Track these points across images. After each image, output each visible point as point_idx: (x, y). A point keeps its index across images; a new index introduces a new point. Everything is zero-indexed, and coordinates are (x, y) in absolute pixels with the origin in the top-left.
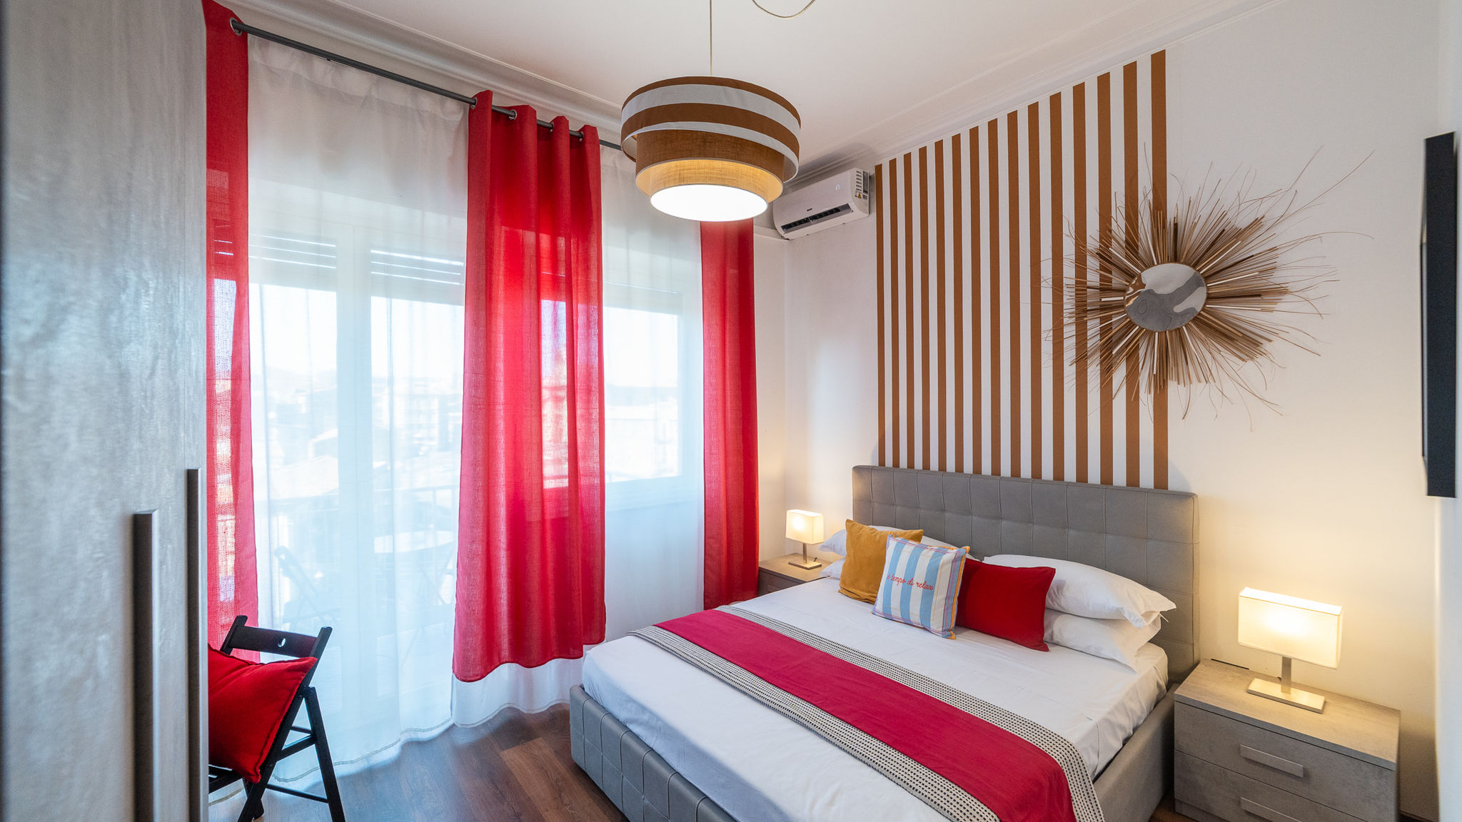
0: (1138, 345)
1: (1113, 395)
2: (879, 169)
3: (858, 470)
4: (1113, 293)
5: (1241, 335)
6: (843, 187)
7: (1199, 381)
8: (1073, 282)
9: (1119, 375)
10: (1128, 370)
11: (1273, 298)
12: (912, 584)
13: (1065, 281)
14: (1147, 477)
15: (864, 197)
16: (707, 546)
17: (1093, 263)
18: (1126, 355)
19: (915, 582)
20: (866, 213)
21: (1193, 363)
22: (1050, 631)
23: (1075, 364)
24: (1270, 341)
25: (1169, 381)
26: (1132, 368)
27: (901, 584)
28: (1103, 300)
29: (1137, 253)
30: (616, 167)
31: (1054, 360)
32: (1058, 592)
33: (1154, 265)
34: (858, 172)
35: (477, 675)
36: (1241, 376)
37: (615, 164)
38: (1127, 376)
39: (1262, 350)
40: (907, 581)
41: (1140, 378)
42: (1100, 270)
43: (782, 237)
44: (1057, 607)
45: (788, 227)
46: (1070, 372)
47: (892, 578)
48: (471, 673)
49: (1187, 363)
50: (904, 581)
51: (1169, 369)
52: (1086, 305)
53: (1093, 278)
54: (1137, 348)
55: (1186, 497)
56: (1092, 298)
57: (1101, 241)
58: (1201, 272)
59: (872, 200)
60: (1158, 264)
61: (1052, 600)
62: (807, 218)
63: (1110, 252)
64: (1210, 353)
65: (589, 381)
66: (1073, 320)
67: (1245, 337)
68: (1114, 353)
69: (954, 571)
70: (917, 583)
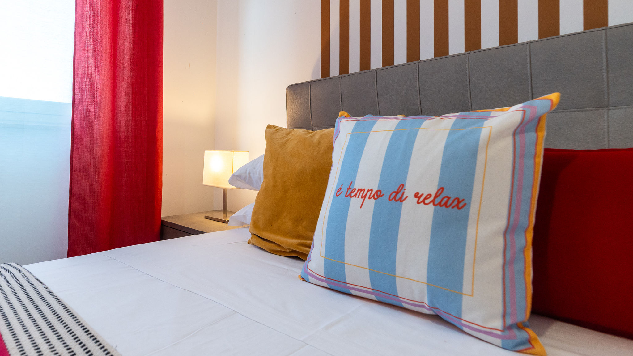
3: (293, 88)
12: (401, 200)
19: (409, 192)
27: (370, 203)
40: (387, 193)
50: (378, 195)
69: (522, 156)
70: (417, 195)
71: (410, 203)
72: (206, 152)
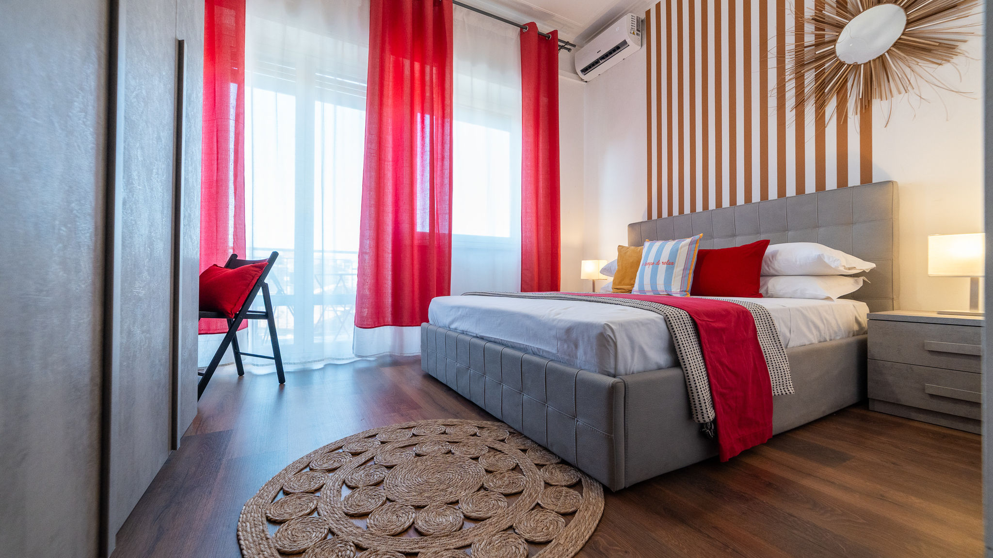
0: (847, 78)
1: (826, 123)
2: (648, 13)
3: (632, 226)
4: (826, 45)
5: (937, 44)
6: (622, 30)
7: (900, 93)
8: (793, 47)
9: (831, 108)
10: (838, 102)
11: (966, 6)
12: (659, 264)
13: (787, 48)
14: (854, 178)
15: (637, 34)
16: (523, 274)
17: (809, 28)
18: (836, 90)
19: (661, 262)
20: (639, 46)
21: (894, 80)
22: (765, 288)
23: (795, 110)
24: (965, 41)
25: (873, 100)
26: (841, 99)
27: (651, 266)
28: (817, 53)
29: (846, 8)
30: (464, 21)
31: (778, 110)
32: (773, 258)
33: (860, 12)
34: (632, 16)
35: (369, 325)
36: (937, 78)
37: (463, 19)
38: (837, 106)
39: (959, 51)
40: (655, 263)
41: (848, 104)
42: (815, 31)
43: (582, 80)
44: (772, 272)
45: (585, 70)
46: (790, 116)
47: (646, 264)
48: (365, 323)
49: (889, 81)
50: (653, 263)
51: (873, 90)
52: (804, 61)
53: (809, 39)
54: (846, 81)
55: (887, 184)
56: (808, 55)
57: (816, 9)
58: (902, 5)
59: (643, 36)
60: (864, 10)
61: (768, 267)
62: (598, 60)
63: (824, 15)
64: (910, 67)
65: (443, 152)
66: (793, 76)
67: (941, 45)
68: (826, 91)
69: (690, 251)
70: (663, 263)
71: (661, 266)
72: (583, 261)
